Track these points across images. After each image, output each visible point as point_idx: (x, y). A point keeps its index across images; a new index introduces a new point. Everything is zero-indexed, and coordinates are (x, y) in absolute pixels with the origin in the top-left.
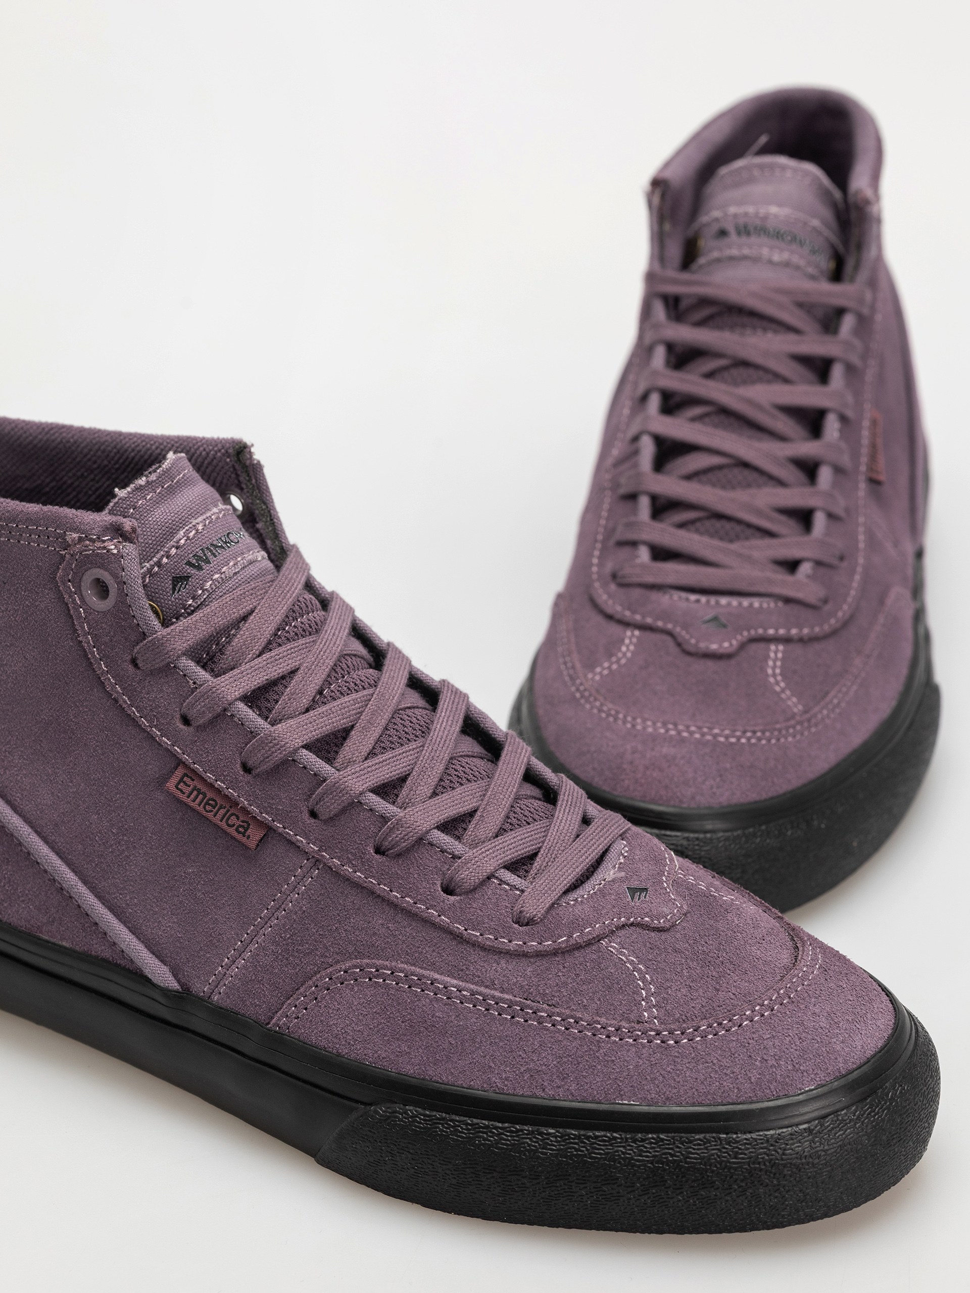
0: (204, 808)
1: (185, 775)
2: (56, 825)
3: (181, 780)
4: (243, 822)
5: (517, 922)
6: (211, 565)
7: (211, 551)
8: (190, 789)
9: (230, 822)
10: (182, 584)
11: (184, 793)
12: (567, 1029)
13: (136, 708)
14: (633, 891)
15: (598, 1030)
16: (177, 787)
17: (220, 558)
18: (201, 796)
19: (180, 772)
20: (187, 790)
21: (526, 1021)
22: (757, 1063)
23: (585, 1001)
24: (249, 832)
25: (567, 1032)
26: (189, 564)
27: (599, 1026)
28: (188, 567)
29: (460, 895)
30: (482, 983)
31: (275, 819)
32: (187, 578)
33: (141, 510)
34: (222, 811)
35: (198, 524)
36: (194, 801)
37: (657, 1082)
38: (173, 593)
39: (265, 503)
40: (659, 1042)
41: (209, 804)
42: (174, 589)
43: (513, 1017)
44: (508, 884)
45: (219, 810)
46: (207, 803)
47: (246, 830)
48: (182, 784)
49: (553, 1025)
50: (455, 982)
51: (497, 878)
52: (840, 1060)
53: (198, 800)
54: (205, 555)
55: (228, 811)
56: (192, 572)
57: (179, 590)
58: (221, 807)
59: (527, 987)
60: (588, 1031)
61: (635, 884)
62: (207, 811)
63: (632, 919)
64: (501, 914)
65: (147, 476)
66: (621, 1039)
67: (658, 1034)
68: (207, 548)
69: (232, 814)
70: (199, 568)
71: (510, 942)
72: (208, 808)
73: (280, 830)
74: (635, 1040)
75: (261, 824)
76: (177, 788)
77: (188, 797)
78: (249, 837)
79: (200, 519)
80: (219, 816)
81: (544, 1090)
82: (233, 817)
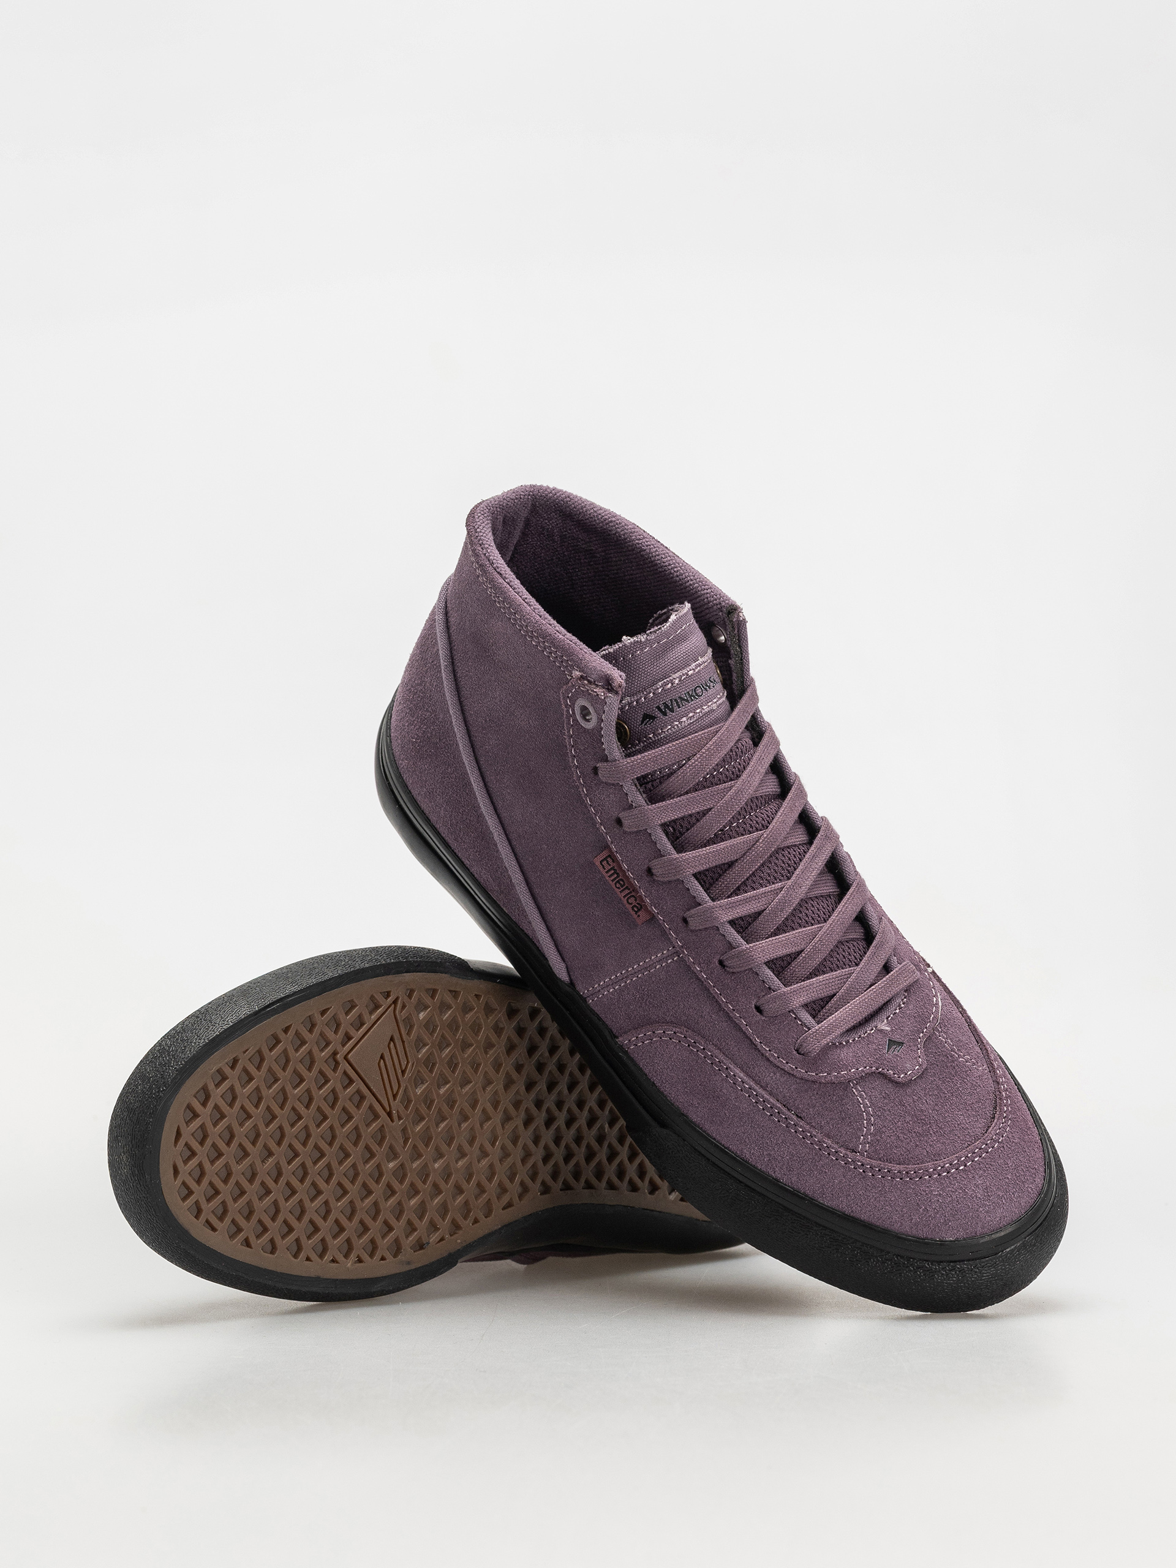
0: (616, 884)
1: (609, 856)
2: (519, 836)
3: (605, 859)
4: (638, 904)
5: (797, 1051)
6: (674, 714)
7: (677, 703)
8: (610, 868)
9: (630, 901)
10: (649, 720)
11: (605, 869)
12: (804, 1138)
13: (589, 799)
14: (892, 1043)
15: (824, 1147)
16: (601, 862)
17: (682, 709)
18: (616, 876)
19: (605, 854)
20: (608, 867)
21: (779, 1121)
22: (921, 1210)
23: (823, 1122)
24: (640, 913)
25: (803, 1140)
26: (658, 708)
27: (825, 1145)
28: (657, 710)
29: (766, 1017)
30: (758, 1083)
31: (659, 913)
32: (653, 718)
33: (636, 658)
34: (627, 891)
35: (674, 679)
36: (609, 877)
37: (849, 1198)
38: (642, 724)
39: (740, 647)
40: (861, 1171)
41: (620, 883)
42: (642, 722)
43: (771, 1115)
44: (800, 1021)
45: (625, 889)
46: (618, 882)
47: (639, 910)
48: (605, 862)
49: (796, 1132)
50: (742, 1075)
51: (794, 1014)
52: (980, 1224)
53: (613, 878)
54: (672, 705)
55: (631, 892)
56: (659, 715)
57: (646, 724)
58: (627, 888)
59: (788, 1098)
60: (817, 1145)
61: (897, 1037)
62: (616, 887)
63: (880, 1070)
64: (788, 1041)
65: (648, 635)
66: (837, 1159)
67: (862, 1165)
68: (676, 700)
69: (633, 896)
70: (665, 714)
71: (787, 1063)
72: (618, 885)
73: (661, 922)
74: (846, 1164)
75: (650, 913)
76: (601, 864)
77: (607, 872)
78: (639, 916)
79: (677, 675)
80: (623, 894)
81: (775, 1172)
82: (633, 899)
